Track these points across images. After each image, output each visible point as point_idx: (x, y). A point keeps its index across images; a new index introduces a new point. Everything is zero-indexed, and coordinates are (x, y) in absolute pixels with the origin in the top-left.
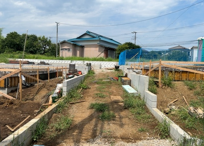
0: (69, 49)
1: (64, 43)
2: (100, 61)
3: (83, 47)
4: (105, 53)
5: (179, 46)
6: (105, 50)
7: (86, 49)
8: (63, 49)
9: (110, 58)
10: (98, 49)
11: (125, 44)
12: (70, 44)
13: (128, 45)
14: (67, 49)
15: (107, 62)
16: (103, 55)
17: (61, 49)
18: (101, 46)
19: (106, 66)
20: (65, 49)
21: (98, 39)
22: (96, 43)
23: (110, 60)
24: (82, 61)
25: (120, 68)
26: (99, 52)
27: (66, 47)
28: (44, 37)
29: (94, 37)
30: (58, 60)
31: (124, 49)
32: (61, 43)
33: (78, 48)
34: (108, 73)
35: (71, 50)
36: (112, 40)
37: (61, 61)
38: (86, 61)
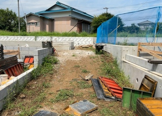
0: (36, 23)
1: (30, 16)
2: (73, 36)
3: (52, 20)
4: (78, 27)
5: (147, 21)
6: (78, 23)
7: (56, 23)
8: (30, 23)
9: (84, 32)
10: (69, 22)
11: (102, 15)
12: (37, 16)
13: (106, 16)
14: (34, 23)
15: (82, 37)
16: (75, 29)
17: (28, 24)
18: (73, 19)
19: (80, 43)
20: (32, 23)
21: (70, 10)
22: (67, 15)
23: (85, 36)
24: (49, 37)
25: (104, 49)
26: (71, 25)
27: (33, 21)
28: (8, 9)
29: (65, 9)
30: (18, 36)
31: (102, 21)
32: (27, 17)
33: (47, 22)
34: (83, 59)
35: (39, 24)
36: (85, 13)
37: (23, 37)
38: (54, 37)
